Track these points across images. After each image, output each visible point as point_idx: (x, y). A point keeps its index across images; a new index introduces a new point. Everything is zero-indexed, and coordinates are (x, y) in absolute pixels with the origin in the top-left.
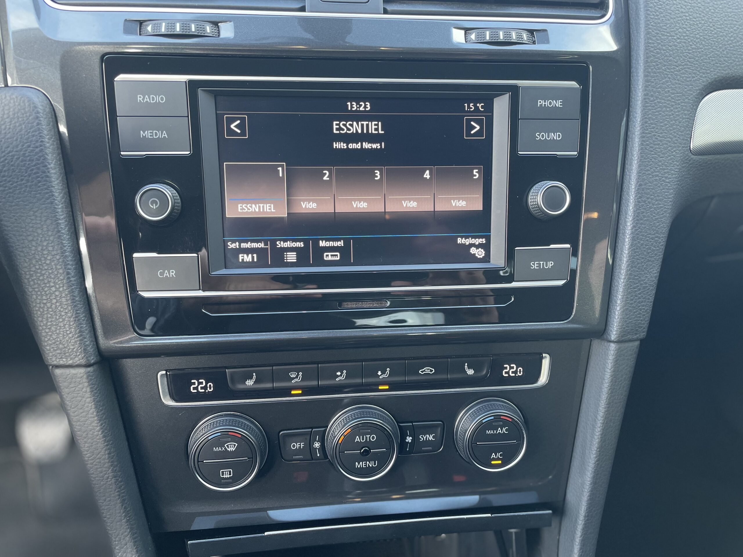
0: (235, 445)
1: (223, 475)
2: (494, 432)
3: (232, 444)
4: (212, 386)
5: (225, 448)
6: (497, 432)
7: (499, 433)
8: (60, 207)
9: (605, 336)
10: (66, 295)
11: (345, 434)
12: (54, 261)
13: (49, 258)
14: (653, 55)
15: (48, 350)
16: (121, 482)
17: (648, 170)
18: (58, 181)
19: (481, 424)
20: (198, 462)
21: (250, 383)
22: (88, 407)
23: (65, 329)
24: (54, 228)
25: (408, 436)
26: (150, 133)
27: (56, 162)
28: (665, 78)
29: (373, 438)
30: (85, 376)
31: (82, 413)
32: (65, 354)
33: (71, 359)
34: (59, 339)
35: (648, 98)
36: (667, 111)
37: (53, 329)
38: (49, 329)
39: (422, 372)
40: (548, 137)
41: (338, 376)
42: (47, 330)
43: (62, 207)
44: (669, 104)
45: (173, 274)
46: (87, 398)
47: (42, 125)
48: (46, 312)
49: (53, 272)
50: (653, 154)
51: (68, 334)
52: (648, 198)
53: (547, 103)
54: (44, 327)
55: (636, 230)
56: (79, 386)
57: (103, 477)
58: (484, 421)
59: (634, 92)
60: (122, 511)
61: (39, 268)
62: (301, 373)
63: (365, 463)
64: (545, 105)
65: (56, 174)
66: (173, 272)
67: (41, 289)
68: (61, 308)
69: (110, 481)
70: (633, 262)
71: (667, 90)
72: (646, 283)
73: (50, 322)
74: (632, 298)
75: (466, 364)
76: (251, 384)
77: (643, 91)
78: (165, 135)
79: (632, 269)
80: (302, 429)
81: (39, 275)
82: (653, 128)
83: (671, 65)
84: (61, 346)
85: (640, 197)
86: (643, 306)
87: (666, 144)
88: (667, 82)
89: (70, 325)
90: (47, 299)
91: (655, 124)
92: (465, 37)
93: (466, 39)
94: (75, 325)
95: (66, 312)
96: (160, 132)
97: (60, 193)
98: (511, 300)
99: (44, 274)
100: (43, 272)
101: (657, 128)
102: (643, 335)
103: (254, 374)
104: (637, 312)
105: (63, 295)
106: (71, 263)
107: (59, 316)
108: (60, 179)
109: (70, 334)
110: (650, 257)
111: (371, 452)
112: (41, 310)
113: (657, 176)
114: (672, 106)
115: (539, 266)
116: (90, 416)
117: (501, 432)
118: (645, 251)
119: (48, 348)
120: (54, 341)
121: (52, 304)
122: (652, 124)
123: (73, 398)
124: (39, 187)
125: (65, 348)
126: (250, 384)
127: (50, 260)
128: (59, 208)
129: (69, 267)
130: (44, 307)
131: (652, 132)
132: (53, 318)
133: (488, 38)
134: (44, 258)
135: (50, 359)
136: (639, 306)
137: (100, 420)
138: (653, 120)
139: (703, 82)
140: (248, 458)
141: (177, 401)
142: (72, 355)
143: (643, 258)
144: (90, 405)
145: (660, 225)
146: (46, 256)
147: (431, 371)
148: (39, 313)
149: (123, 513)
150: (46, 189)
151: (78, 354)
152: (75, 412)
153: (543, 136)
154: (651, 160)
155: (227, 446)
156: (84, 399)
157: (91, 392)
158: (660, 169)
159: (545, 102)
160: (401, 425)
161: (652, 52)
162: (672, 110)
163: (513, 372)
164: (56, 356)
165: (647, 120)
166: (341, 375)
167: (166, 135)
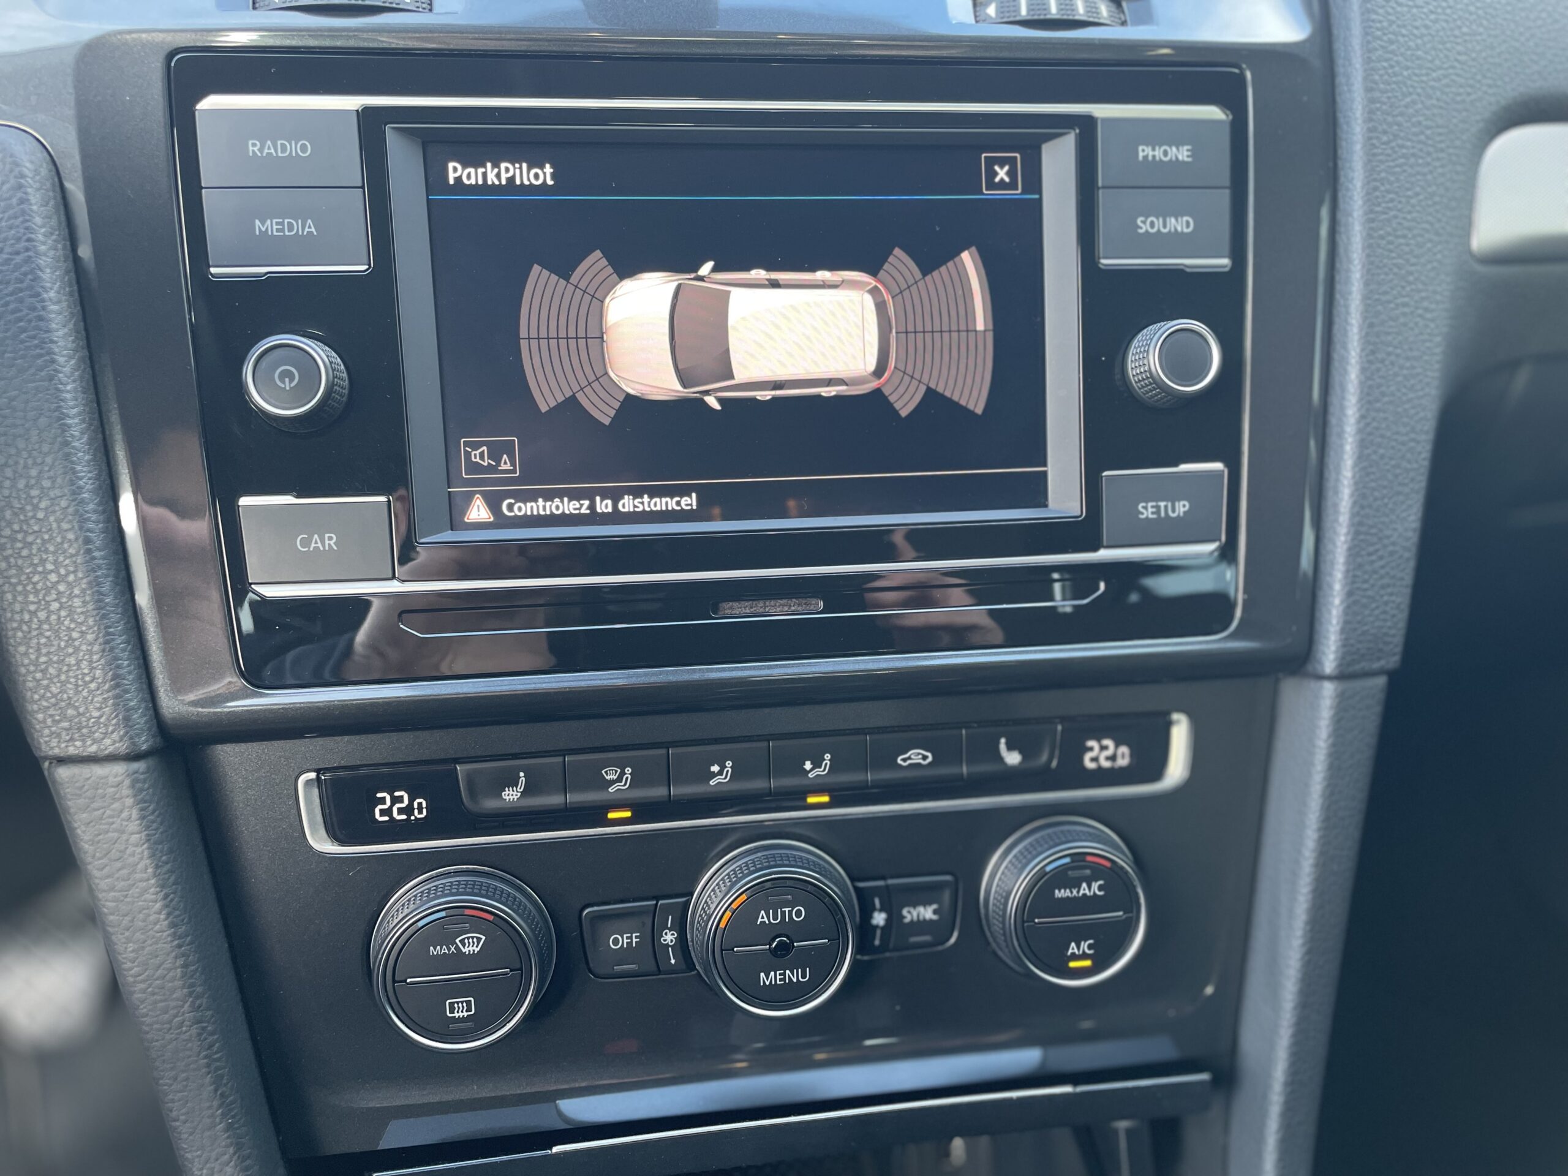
0: (479, 940)
1: (452, 1012)
2: (1072, 892)
3: (473, 938)
4: (424, 805)
5: (457, 948)
6: (1078, 892)
7: (1084, 895)
8: (69, 387)
9: (1310, 668)
10: (83, 591)
11: (734, 906)
12: (54, 512)
13: (43, 505)
14: (1382, 47)
15: (40, 722)
16: (212, 1034)
17: (1385, 293)
18: (66, 330)
19: (1042, 873)
20: (394, 981)
21: (511, 795)
22: (133, 855)
23: (79, 672)
24: (55, 438)
25: (874, 909)
26: (277, 224)
27: (60, 287)
28: (1410, 94)
29: (799, 914)
30: (127, 782)
31: (120, 869)
32: (79, 729)
33: (95, 741)
34: (65, 696)
35: (1378, 138)
36: (1419, 165)
37: (51, 670)
38: (42, 671)
39: (904, 760)
40: (1165, 226)
41: (714, 775)
42: (39, 675)
43: (75, 390)
44: (1421, 150)
45: (332, 543)
46: (132, 834)
47: (31, 204)
48: (35, 633)
49: (51, 538)
50: (1394, 258)
51: (86, 684)
52: (1389, 354)
53: (1158, 153)
54: (32, 668)
55: (1368, 424)
56: (114, 806)
57: (170, 1022)
58: (1048, 869)
59: (1345, 127)
60: (215, 1103)
61: (21, 530)
62: (628, 770)
63: (780, 974)
64: (1154, 157)
65: (60, 314)
66: (330, 538)
67: (23, 577)
68: (72, 620)
69: (186, 1032)
70: (1364, 496)
71: (1414, 120)
72: (1394, 544)
73: (45, 655)
74: (1366, 577)
75: (1003, 741)
76: (516, 798)
77: (1364, 122)
78: (311, 228)
79: (1362, 513)
80: (634, 901)
81: (19, 545)
82: (1392, 200)
83: (1420, 67)
84: (70, 712)
85: (1373, 352)
86: (1391, 594)
87: (1422, 236)
88: (1414, 102)
89: (91, 662)
90: (39, 602)
91: (1396, 193)
92: (975, 12)
93: (976, 17)
94: (103, 661)
95: (82, 632)
96: (300, 221)
97: (70, 357)
98: (1098, 589)
99: (31, 544)
100: (30, 539)
101: (1400, 202)
102: (1393, 661)
103: (522, 774)
104: (1377, 607)
105: (77, 591)
106: (94, 517)
107: (67, 641)
108: (71, 326)
109: (91, 681)
110: (1400, 484)
111: (794, 946)
112: (25, 628)
113: (1405, 305)
114: (1429, 154)
115: (1158, 512)
116: (138, 876)
117: (1087, 892)
118: (1388, 471)
119: (40, 716)
120: (53, 700)
121: (50, 613)
122: (1388, 192)
123: (99, 835)
124: (22, 342)
125: (79, 714)
126: (511, 798)
127: (46, 509)
128: (68, 392)
129: (91, 525)
130: (31, 620)
131: (1389, 209)
132: (52, 645)
133: (1024, 12)
134: (33, 504)
135: (46, 742)
136: (1382, 596)
137: (163, 887)
138: (1391, 183)
139: (1490, 104)
140: (511, 971)
141: (342, 843)
142: (96, 731)
143: (1385, 487)
144: (139, 850)
145: (1417, 413)
146: (35, 501)
147: (925, 758)
148: (20, 634)
149: (220, 1107)
150: (36, 346)
151: (111, 728)
152: (102, 869)
153: (1152, 225)
154: (1391, 269)
155: (462, 941)
156: (125, 837)
157: (143, 818)
158: (1412, 290)
159: (1154, 150)
160: (861, 885)
161: (1379, 38)
162: (1428, 164)
163: (1108, 758)
164: (59, 735)
165: (1378, 184)
166: (720, 773)
167: (313, 229)
